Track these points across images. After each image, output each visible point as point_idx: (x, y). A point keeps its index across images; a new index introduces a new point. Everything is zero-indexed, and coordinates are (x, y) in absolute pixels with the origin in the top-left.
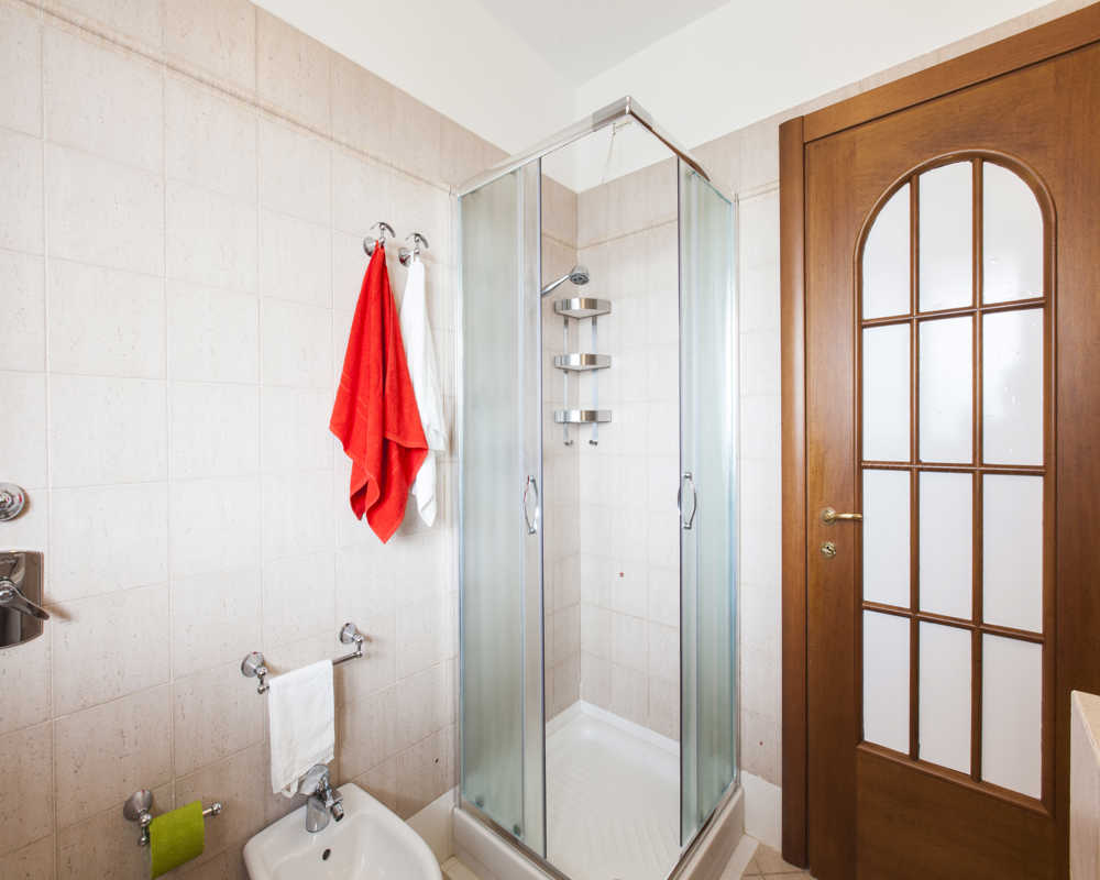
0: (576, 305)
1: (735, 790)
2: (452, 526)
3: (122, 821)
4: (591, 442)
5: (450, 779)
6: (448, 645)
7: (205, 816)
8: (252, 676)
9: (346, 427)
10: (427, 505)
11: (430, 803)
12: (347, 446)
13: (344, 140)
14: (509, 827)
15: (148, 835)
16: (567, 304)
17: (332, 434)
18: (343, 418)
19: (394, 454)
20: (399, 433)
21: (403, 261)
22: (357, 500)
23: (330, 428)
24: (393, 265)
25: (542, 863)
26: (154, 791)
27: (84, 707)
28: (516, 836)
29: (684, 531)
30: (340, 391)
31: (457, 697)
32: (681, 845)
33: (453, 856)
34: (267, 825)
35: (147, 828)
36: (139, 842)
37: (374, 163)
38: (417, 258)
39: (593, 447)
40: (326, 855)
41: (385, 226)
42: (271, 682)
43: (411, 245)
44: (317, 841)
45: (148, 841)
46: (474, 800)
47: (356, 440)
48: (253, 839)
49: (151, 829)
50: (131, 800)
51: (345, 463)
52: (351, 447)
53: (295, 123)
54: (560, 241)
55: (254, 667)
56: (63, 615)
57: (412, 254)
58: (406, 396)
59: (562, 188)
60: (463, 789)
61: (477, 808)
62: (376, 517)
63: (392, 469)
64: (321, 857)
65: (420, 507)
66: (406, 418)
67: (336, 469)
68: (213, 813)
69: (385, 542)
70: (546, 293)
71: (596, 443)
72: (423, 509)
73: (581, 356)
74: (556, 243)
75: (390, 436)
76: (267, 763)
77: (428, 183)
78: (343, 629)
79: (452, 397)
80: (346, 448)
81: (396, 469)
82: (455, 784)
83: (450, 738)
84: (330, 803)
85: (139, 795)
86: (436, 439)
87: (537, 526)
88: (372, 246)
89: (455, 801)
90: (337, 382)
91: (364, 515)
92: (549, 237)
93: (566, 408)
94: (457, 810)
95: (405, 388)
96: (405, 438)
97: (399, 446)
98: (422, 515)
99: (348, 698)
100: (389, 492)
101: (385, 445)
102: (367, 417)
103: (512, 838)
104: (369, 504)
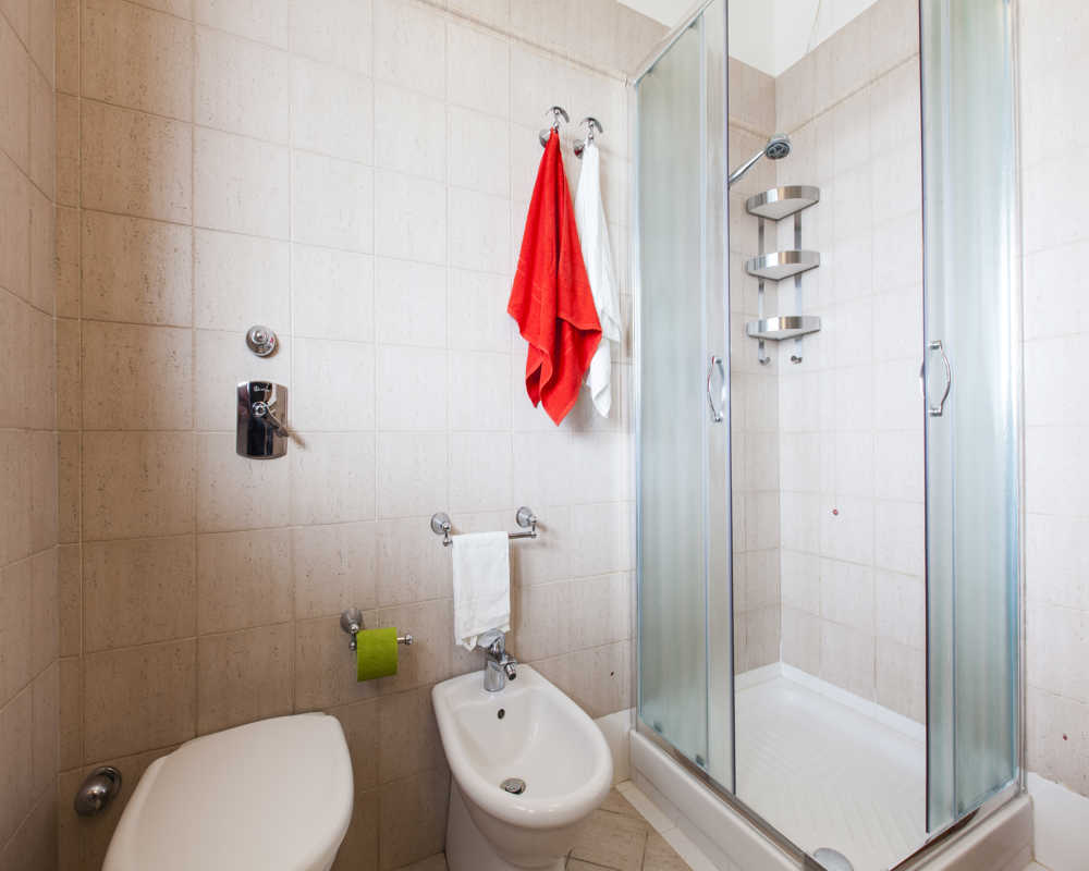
0: (774, 196)
1: (1017, 795)
2: (629, 432)
3: (339, 630)
4: (794, 358)
5: (626, 697)
6: (624, 553)
7: (400, 642)
8: (440, 534)
9: (522, 310)
10: (601, 393)
11: (605, 715)
12: (523, 329)
13: (520, 35)
14: (692, 757)
15: (356, 643)
16: (762, 199)
17: (508, 316)
18: (519, 300)
19: (568, 334)
20: (572, 315)
21: (579, 152)
22: (532, 382)
23: (509, 311)
24: (568, 157)
25: (730, 798)
26: (363, 613)
27: (313, 524)
28: (700, 766)
29: (931, 420)
30: (518, 276)
31: (634, 611)
32: (927, 831)
33: (628, 780)
34: (451, 676)
35: (355, 635)
36: (350, 647)
37: (549, 56)
38: (592, 145)
39: (798, 366)
40: (501, 714)
41: (559, 110)
42: (455, 538)
43: (583, 132)
44: (493, 700)
45: (355, 647)
46: (653, 725)
47: (531, 326)
48: (441, 684)
49: (358, 636)
50: (347, 612)
51: (523, 345)
52: (527, 330)
53: (477, 22)
54: (753, 133)
55: (440, 523)
56: (299, 442)
57: (586, 143)
58: (579, 279)
59: (754, 71)
60: (640, 712)
61: (656, 732)
62: (550, 399)
63: (564, 350)
64: (497, 716)
65: (594, 394)
66: (580, 303)
67: (512, 353)
68: (406, 642)
69: (558, 425)
70: (734, 180)
71: (800, 360)
72: (598, 396)
73: (780, 255)
74: (749, 135)
75: (563, 315)
76: (452, 618)
77: (605, 73)
78: (519, 512)
79: (629, 296)
80: (522, 331)
81: (569, 350)
82: (631, 707)
83: (627, 653)
84: (504, 662)
85: (352, 610)
86: (610, 331)
87: (723, 415)
88: (547, 136)
89: (631, 722)
90: (514, 269)
91: (540, 403)
92: (739, 127)
93: (761, 318)
94: (633, 733)
95: (579, 270)
96: (578, 320)
97: (573, 328)
98: (595, 402)
99: (524, 582)
100: (563, 374)
101: (558, 324)
102: (540, 299)
103: (696, 769)
104: (543, 383)
